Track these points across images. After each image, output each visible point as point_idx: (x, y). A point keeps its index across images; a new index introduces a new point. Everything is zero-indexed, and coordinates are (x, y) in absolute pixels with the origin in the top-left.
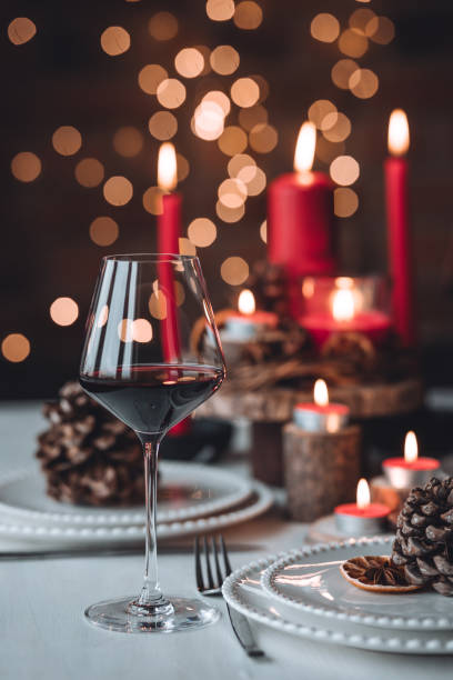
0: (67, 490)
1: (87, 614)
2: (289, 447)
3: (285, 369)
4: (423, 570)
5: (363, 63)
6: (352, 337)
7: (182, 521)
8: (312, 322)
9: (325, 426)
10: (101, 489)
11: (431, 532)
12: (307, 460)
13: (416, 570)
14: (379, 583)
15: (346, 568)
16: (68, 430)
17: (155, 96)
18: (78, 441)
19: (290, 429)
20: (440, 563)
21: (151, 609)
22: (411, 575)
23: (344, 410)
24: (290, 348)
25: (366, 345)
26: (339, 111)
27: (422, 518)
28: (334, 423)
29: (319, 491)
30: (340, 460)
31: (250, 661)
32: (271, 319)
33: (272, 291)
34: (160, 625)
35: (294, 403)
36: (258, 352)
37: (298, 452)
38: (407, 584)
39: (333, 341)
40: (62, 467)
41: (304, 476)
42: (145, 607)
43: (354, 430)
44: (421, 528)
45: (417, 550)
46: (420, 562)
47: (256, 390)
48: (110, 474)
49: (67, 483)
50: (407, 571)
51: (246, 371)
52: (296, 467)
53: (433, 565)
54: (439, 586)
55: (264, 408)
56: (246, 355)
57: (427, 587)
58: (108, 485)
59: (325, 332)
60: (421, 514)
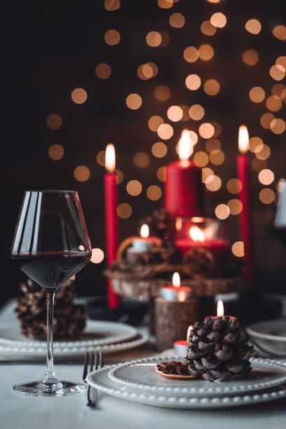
0: (30, 330)
1: (14, 388)
2: (157, 310)
3: (159, 268)
4: (197, 366)
5: (277, 115)
6: (201, 251)
8: (181, 243)
9: (177, 298)
11: (201, 345)
12: (166, 317)
13: (193, 367)
14: (172, 373)
15: (158, 366)
16: (31, 296)
17: (156, 133)
18: (35, 302)
19: (159, 300)
20: (204, 361)
21: (50, 385)
22: (191, 370)
23: (188, 289)
24: (165, 256)
25: (209, 255)
26: (264, 143)
27: (197, 338)
28: (182, 297)
29: (172, 334)
30: (184, 317)
31: (88, 408)
32: (158, 241)
33: (161, 226)
34: (54, 392)
35: (158, 287)
36: (146, 258)
37: (161, 312)
38: (189, 375)
39: (190, 252)
40: (28, 317)
41: (164, 326)
42: (47, 384)
43: (193, 300)
44: (196, 343)
45: (193, 355)
46: (195, 362)
47: (144, 279)
49: (31, 326)
50: (190, 368)
51: (139, 268)
52: (161, 320)
53: (201, 363)
54: (205, 375)
55: (149, 290)
56: (140, 259)
57: (199, 377)
59: (187, 248)
60: (196, 335)
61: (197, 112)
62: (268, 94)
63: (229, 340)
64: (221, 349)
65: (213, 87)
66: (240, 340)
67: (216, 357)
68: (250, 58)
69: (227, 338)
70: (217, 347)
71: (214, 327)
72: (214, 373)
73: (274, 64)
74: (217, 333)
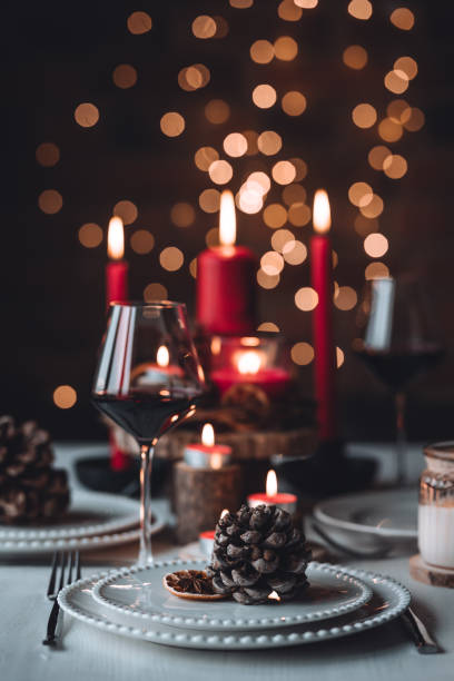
2: (178, 481)
4: (224, 581)
6: (249, 388)
7: (90, 537)
8: (219, 375)
9: (209, 464)
10: (11, 510)
11: (231, 549)
12: (191, 492)
13: (220, 582)
14: (188, 591)
15: (168, 578)
17: (208, 173)
19: (181, 466)
20: (235, 574)
22: (216, 586)
25: (261, 396)
26: (374, 192)
27: (226, 538)
28: (216, 462)
29: (200, 519)
30: (218, 493)
35: (182, 443)
37: (184, 485)
38: (213, 593)
39: (232, 392)
41: (188, 506)
43: (234, 467)
44: (225, 546)
45: (219, 564)
46: (222, 574)
48: (21, 498)
50: (214, 583)
52: (183, 498)
53: (230, 577)
54: (237, 596)
55: (169, 447)
57: (227, 597)
58: (18, 507)
59: (228, 384)
60: (225, 534)
61: (269, 143)
62: (382, 115)
63: (274, 543)
64: (261, 556)
65: (296, 103)
66: (291, 542)
67: (253, 568)
68: (355, 58)
69: (270, 539)
70: (256, 553)
71: (252, 522)
72: (249, 591)
73: (392, 68)
74: (255, 532)
